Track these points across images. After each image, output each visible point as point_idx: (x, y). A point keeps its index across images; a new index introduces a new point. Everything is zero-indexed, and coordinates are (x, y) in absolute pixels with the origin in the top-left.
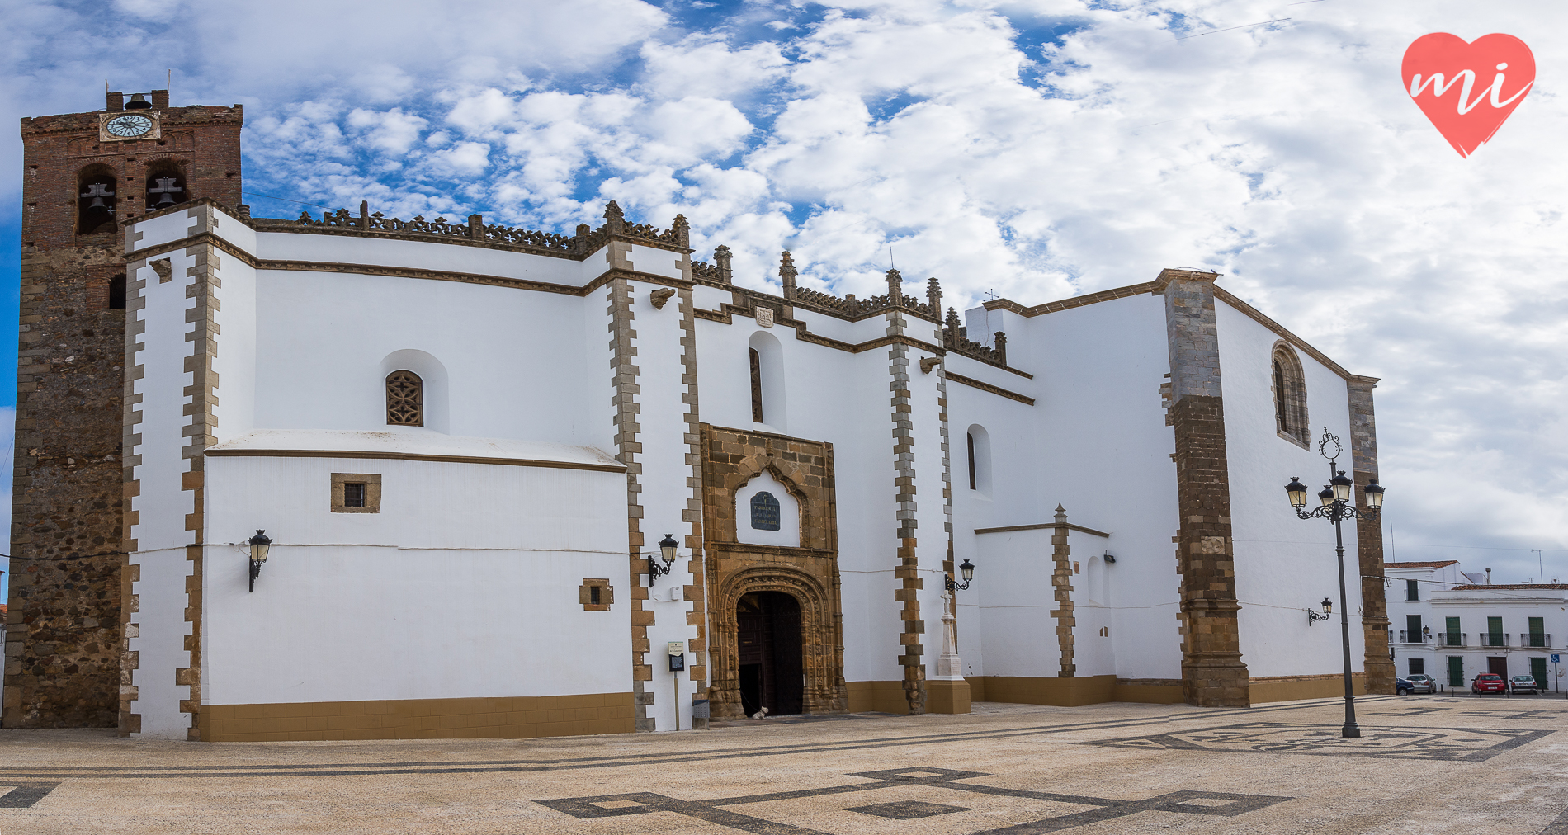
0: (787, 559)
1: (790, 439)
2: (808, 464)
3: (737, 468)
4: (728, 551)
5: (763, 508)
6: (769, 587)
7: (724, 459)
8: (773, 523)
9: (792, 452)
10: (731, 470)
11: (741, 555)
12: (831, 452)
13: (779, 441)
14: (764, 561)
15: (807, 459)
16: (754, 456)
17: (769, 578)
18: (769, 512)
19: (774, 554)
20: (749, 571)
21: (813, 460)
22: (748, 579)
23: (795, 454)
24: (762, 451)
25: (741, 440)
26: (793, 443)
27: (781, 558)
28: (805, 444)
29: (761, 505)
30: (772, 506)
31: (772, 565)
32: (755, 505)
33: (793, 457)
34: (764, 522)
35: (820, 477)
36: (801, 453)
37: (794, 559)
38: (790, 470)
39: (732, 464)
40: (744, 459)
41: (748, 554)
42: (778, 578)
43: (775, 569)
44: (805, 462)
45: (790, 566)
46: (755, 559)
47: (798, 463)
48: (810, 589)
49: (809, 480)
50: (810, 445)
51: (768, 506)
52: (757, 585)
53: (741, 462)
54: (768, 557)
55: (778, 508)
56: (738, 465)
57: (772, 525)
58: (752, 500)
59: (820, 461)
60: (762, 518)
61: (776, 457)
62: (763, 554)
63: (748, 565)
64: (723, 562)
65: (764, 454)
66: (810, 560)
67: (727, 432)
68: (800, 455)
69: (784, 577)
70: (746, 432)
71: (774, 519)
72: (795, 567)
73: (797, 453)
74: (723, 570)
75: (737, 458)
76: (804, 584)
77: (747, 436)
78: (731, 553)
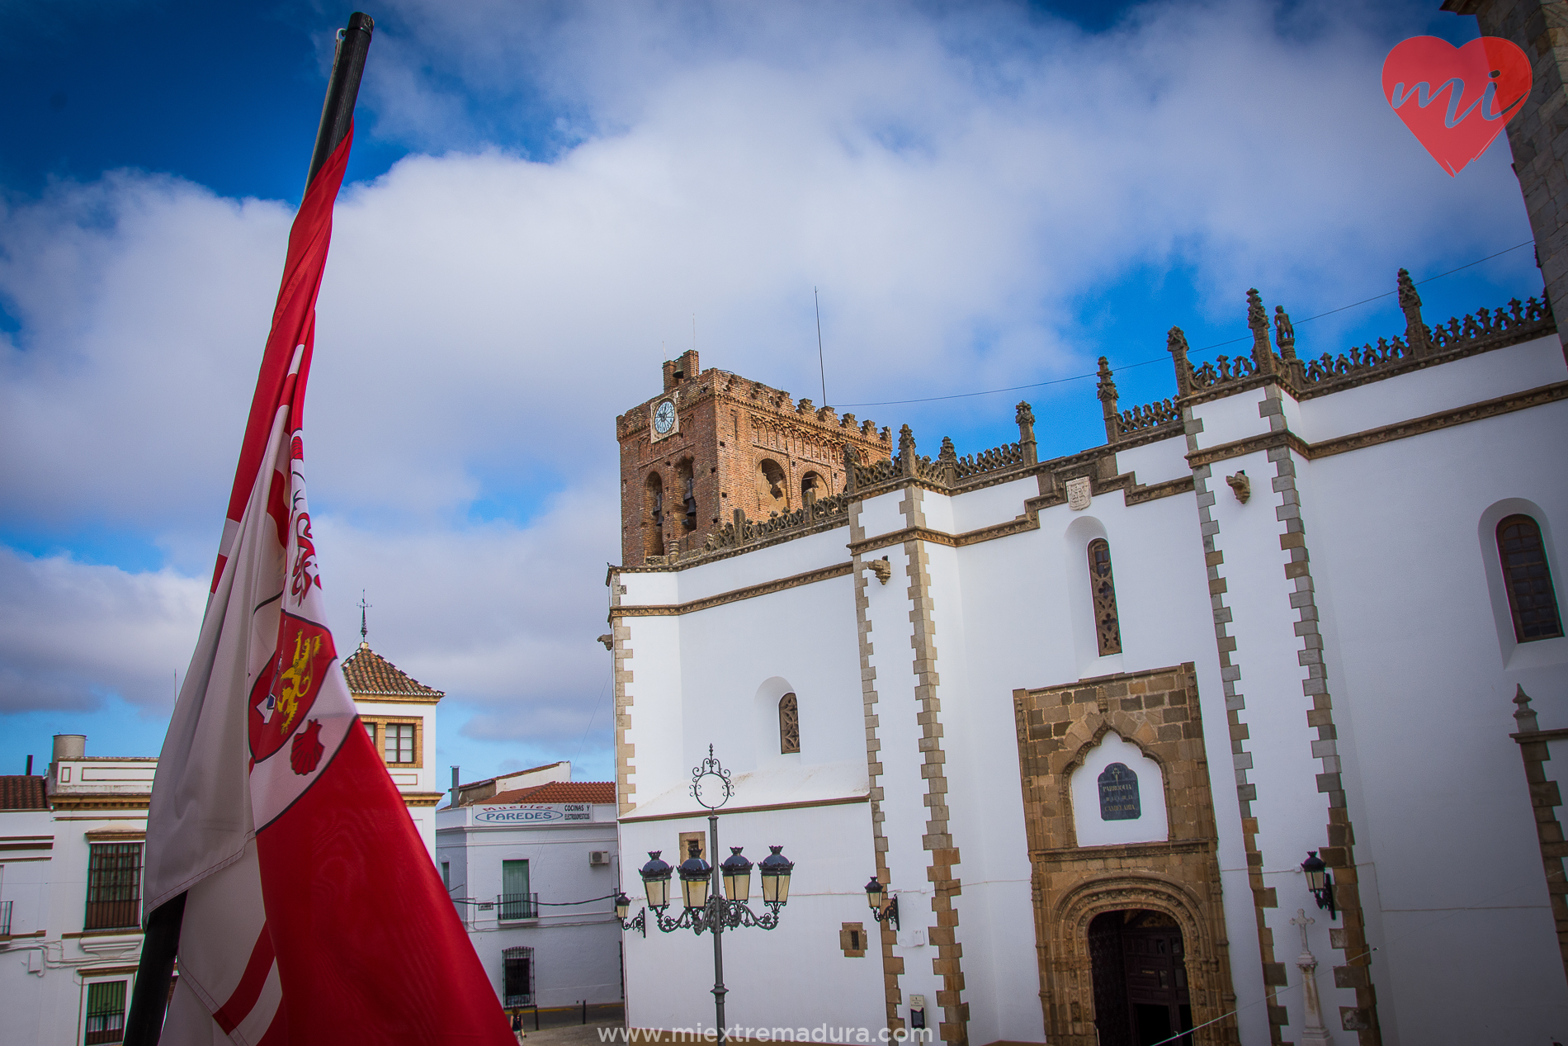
0: (1140, 861)
1: (1129, 677)
2: (1159, 709)
3: (1062, 742)
4: (1060, 861)
5: (1115, 788)
6: (1122, 904)
7: (1046, 733)
8: (1129, 807)
9: (1134, 696)
10: (1055, 746)
11: (1076, 864)
12: (1193, 678)
13: (1114, 684)
14: (1106, 869)
15: (1155, 701)
16: (1084, 717)
17: (1120, 892)
18: (1123, 793)
19: (1120, 858)
20: (1087, 885)
21: (1166, 699)
22: (1092, 895)
23: (1138, 698)
24: (1092, 707)
25: (1066, 699)
26: (1135, 681)
27: (1130, 862)
28: (1152, 678)
29: (1112, 784)
30: (1125, 783)
31: (1118, 873)
32: (1103, 785)
33: (1136, 703)
34: (1117, 808)
35: (1180, 724)
36: (1148, 694)
37: (1149, 862)
38: (1134, 725)
39: (1056, 738)
40: (1071, 726)
41: (1084, 862)
42: (1132, 890)
43: (1122, 879)
44: (1155, 705)
45: (1145, 872)
46: (1094, 869)
47: (1144, 710)
48: (1180, 904)
49: (1163, 733)
50: (1159, 677)
51: (1121, 783)
52: (1106, 904)
53: (1068, 731)
54: (1113, 863)
55: (1135, 783)
56: (1064, 737)
57: (1128, 811)
58: (1099, 779)
59: (1178, 697)
60: (1114, 803)
61: (1112, 710)
62: (1104, 859)
63: (1086, 877)
64: (1054, 876)
65: (1096, 711)
66: (1175, 860)
67: (1048, 693)
68: (1146, 697)
69: (1139, 889)
70: (1069, 686)
71: (1130, 802)
72: (1152, 873)
73: (1142, 695)
74: (1054, 887)
75: (1061, 728)
76: (1170, 897)
77: (1072, 691)
78: (1063, 864)
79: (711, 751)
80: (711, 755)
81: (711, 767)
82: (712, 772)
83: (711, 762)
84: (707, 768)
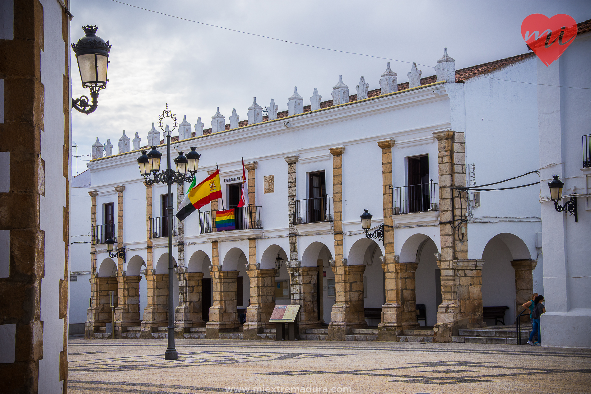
79: (167, 106)
80: (167, 108)
81: (167, 114)
82: (167, 116)
83: (167, 112)
84: (165, 114)
